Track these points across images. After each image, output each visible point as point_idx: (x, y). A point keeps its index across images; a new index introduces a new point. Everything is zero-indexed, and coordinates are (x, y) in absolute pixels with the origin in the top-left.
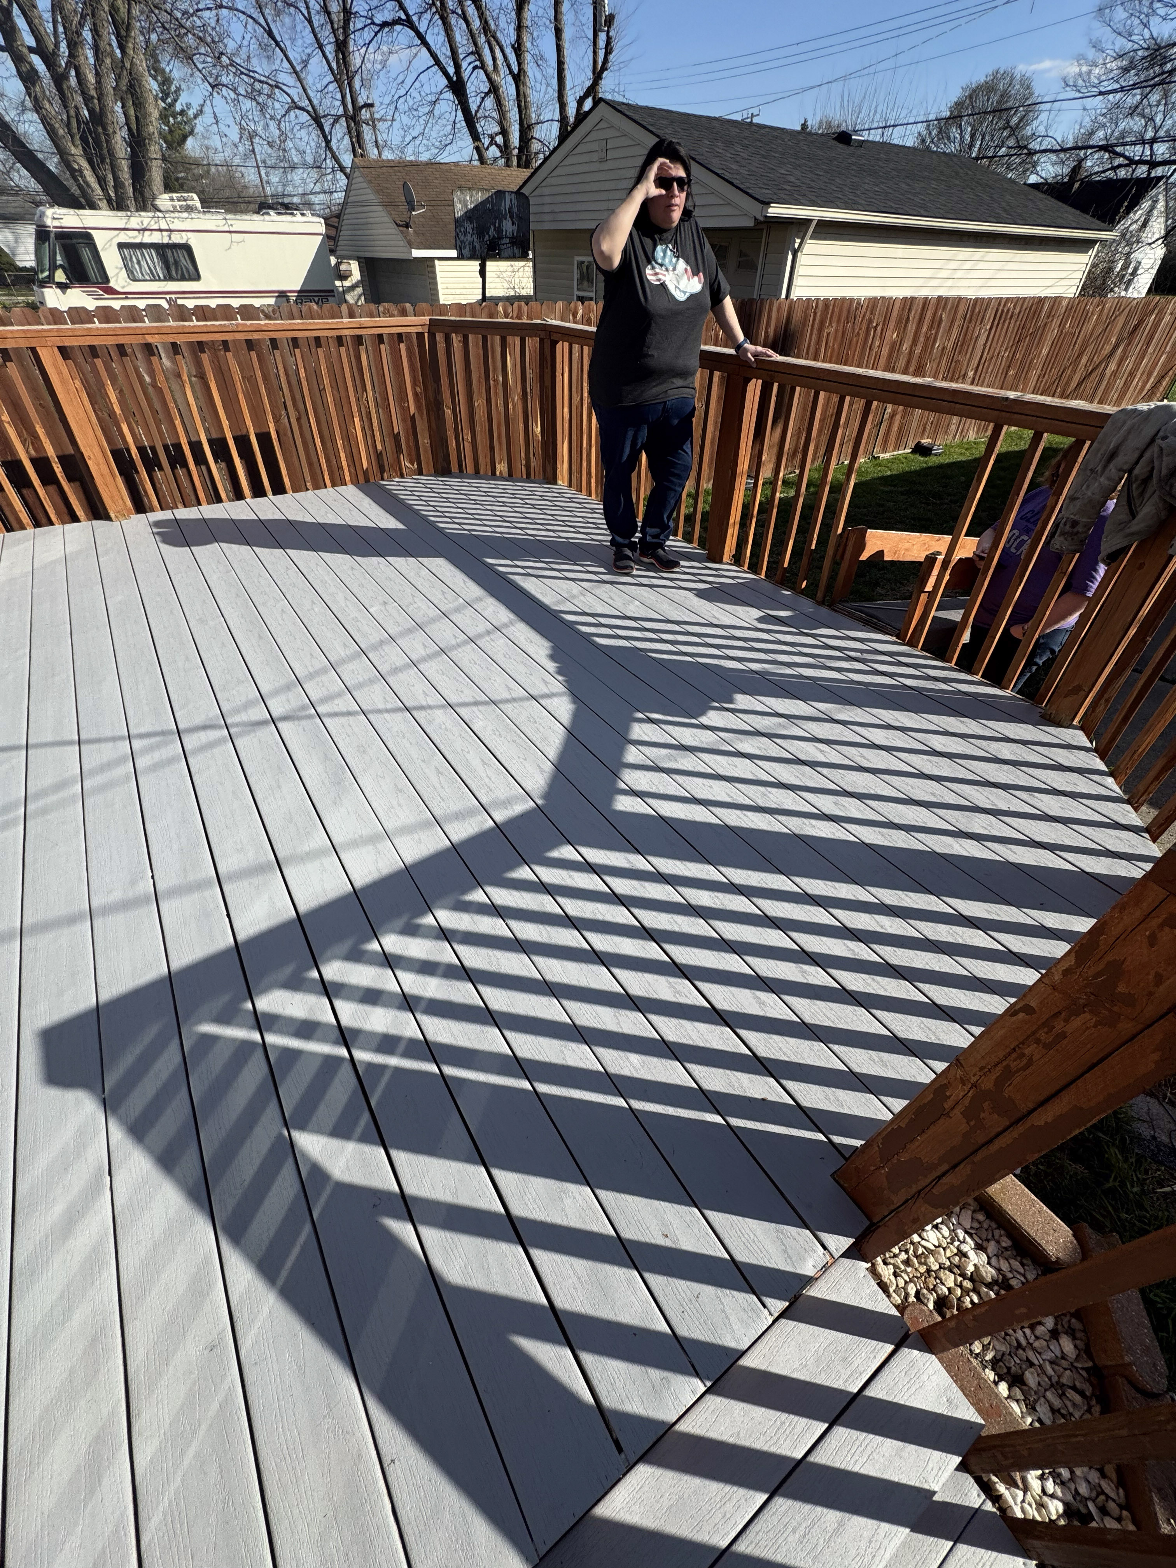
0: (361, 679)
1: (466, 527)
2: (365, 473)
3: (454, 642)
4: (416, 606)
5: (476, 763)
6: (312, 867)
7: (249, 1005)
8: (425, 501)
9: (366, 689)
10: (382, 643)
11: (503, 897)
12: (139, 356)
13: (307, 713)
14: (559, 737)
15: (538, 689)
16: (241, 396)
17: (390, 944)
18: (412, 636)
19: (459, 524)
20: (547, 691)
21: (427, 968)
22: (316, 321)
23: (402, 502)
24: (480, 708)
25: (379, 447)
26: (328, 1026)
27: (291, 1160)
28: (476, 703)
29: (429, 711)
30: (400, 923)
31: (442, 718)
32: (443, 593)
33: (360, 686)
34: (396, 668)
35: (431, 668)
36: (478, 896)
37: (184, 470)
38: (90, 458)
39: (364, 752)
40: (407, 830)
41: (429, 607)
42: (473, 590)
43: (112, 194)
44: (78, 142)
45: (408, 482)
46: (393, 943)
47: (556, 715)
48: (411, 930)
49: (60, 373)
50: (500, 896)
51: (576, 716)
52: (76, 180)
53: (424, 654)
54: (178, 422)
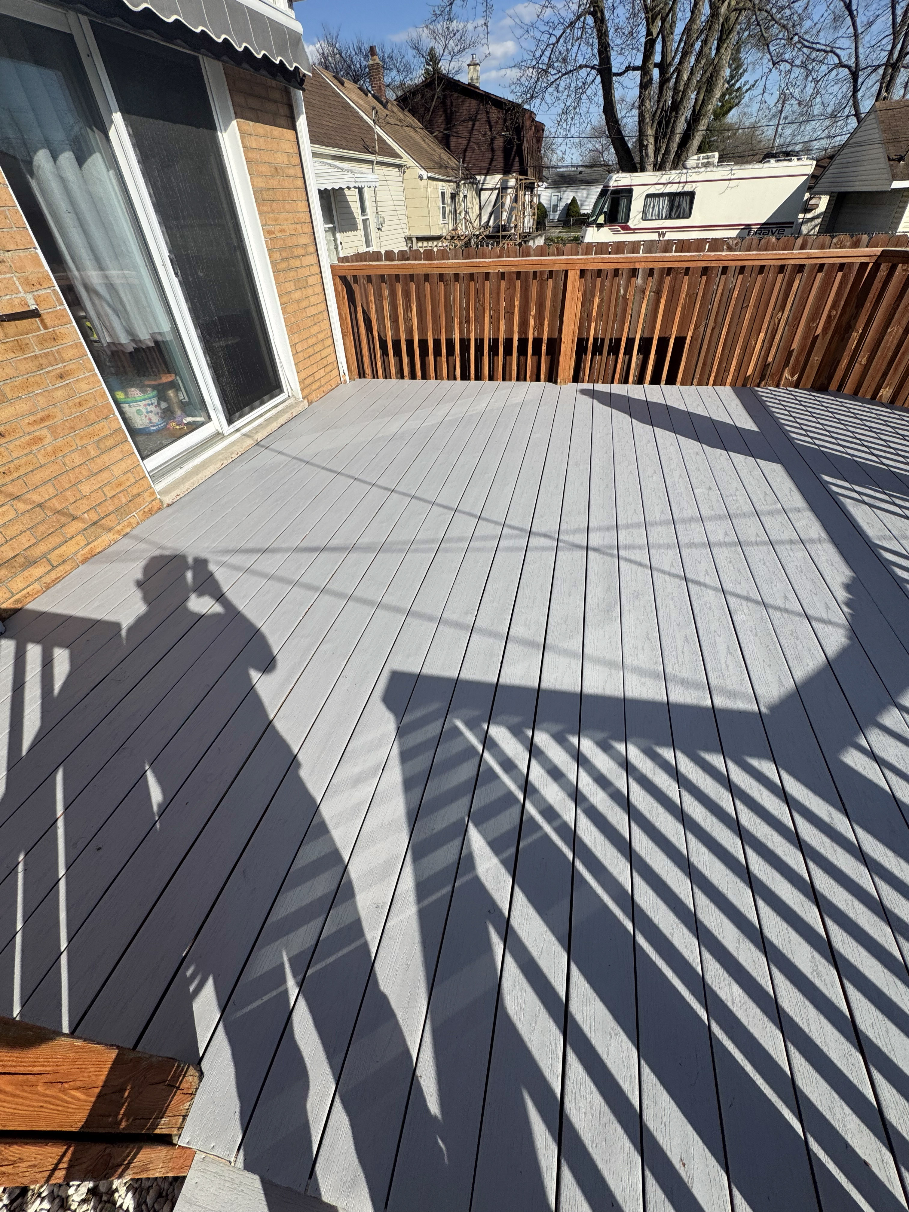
0: (661, 542)
1: (817, 442)
2: (746, 379)
3: (753, 540)
4: (735, 498)
5: (722, 647)
6: (563, 661)
7: (486, 727)
8: (789, 411)
9: (661, 550)
10: (691, 519)
11: (687, 767)
12: (624, 276)
13: (612, 552)
14: (816, 662)
15: (817, 609)
16: (679, 309)
17: (585, 745)
18: (719, 523)
19: (812, 438)
20: (825, 617)
21: (602, 781)
22: (769, 252)
23: (766, 408)
24: (749, 604)
25: (770, 359)
26: (521, 772)
27: (461, 839)
28: (747, 599)
29: (702, 588)
30: (600, 736)
31: (713, 598)
32: (766, 494)
33: (659, 546)
34: (693, 543)
35: (722, 555)
36: (668, 754)
37: (614, 357)
38: (564, 343)
39: (637, 597)
40: (640, 672)
41: (746, 503)
42: (797, 500)
43: (659, 160)
44: (655, 125)
45: (781, 392)
46: (588, 746)
47: (823, 642)
48: (605, 747)
49: (573, 287)
50: (686, 766)
51: (844, 652)
52: (641, 152)
53: (722, 540)
54: (627, 325)
